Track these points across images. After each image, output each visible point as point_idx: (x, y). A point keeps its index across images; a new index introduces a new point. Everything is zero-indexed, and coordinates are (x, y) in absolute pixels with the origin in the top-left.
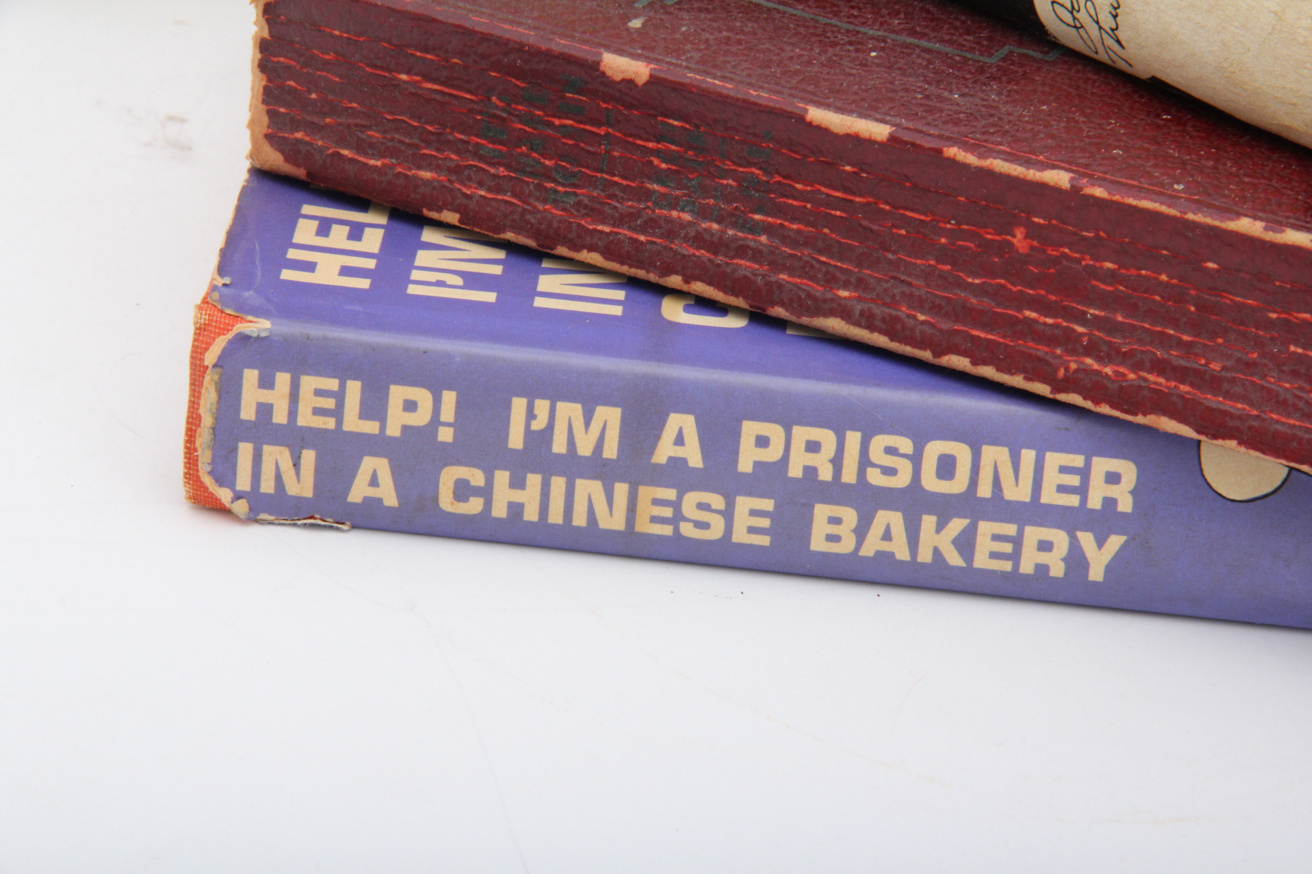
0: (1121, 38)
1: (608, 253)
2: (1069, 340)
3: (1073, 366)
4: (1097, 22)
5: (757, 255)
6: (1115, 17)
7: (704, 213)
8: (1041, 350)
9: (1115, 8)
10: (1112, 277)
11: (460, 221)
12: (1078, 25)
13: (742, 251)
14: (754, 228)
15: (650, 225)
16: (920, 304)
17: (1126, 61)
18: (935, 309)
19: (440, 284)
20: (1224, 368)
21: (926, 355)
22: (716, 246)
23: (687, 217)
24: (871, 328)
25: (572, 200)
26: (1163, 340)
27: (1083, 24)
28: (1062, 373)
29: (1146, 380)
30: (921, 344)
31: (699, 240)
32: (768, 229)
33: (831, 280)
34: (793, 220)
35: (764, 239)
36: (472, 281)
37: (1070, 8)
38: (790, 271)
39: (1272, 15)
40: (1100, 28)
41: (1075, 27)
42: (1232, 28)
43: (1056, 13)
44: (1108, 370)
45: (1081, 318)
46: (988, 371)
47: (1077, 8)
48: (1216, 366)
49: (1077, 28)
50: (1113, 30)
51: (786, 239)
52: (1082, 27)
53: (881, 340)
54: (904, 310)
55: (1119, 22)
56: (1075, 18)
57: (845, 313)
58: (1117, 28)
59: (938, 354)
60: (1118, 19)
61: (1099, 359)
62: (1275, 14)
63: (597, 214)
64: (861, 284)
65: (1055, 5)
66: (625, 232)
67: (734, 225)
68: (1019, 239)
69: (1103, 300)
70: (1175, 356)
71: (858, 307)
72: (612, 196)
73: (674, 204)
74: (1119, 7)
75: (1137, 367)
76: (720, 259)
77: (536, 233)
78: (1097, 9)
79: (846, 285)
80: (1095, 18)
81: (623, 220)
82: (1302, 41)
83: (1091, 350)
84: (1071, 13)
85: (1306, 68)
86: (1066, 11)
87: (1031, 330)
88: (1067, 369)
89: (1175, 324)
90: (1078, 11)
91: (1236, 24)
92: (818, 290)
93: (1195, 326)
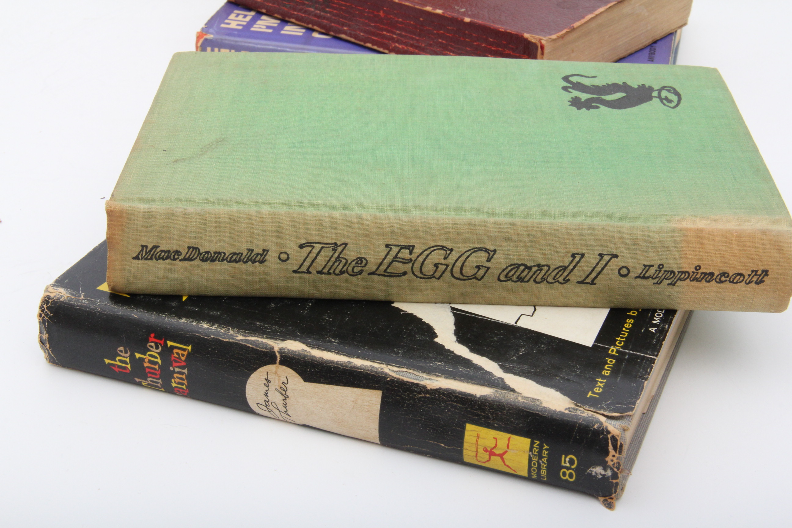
0: (289, 414)
1: (297, 19)
2: (392, 39)
3: (393, 46)
4: (278, 409)
5: (327, 19)
6: (286, 407)
7: (316, 9)
8: (386, 42)
9: (285, 405)
10: (401, 23)
11: (266, 12)
12: (270, 410)
13: (324, 18)
14: (326, 12)
15: (305, 12)
16: (361, 31)
17: (292, 420)
18: (365, 32)
19: (260, 28)
20: (425, 46)
21: (362, 43)
22: (319, 17)
23: (313, 10)
24: (351, 37)
25: (289, 6)
26: (412, 39)
27: (272, 410)
28: (391, 48)
29: (409, 49)
30: (361, 41)
31: (316, 15)
32: (330, 12)
33: (343, 25)
34: (335, 10)
35: (329, 15)
36: (268, 27)
37: (265, 405)
38: (334, 23)
39: (352, 402)
40: (280, 411)
41: (268, 411)
42: (337, 408)
43: (259, 407)
44: (400, 47)
45: (395, 33)
46: (375, 47)
47: (268, 405)
48: (423, 45)
49: (269, 412)
50: (285, 412)
51: (334, 15)
52: (271, 411)
53: (353, 40)
54: (358, 32)
55: (287, 409)
56: (268, 408)
57: (345, 33)
58: (287, 411)
59: (365, 43)
60: (287, 408)
61: (399, 44)
62: (353, 401)
63: (295, 10)
64: (349, 26)
65: (258, 404)
66: (300, 14)
67: (323, 12)
68: (381, 13)
69: (399, 29)
70: (414, 43)
71: (348, 32)
72: (297, 5)
73: (310, 6)
74: (286, 404)
75: (407, 46)
76: (320, 20)
77: (281, 15)
78: (277, 405)
79: (346, 26)
80: (277, 408)
81: (300, 10)
82: (367, 410)
83: (397, 41)
84: (266, 407)
85: (370, 419)
86: (264, 406)
87: (384, 37)
88: (392, 46)
89: (415, 34)
90: (269, 406)
91: (337, 406)
92: (340, 27)
93: (419, 35)
